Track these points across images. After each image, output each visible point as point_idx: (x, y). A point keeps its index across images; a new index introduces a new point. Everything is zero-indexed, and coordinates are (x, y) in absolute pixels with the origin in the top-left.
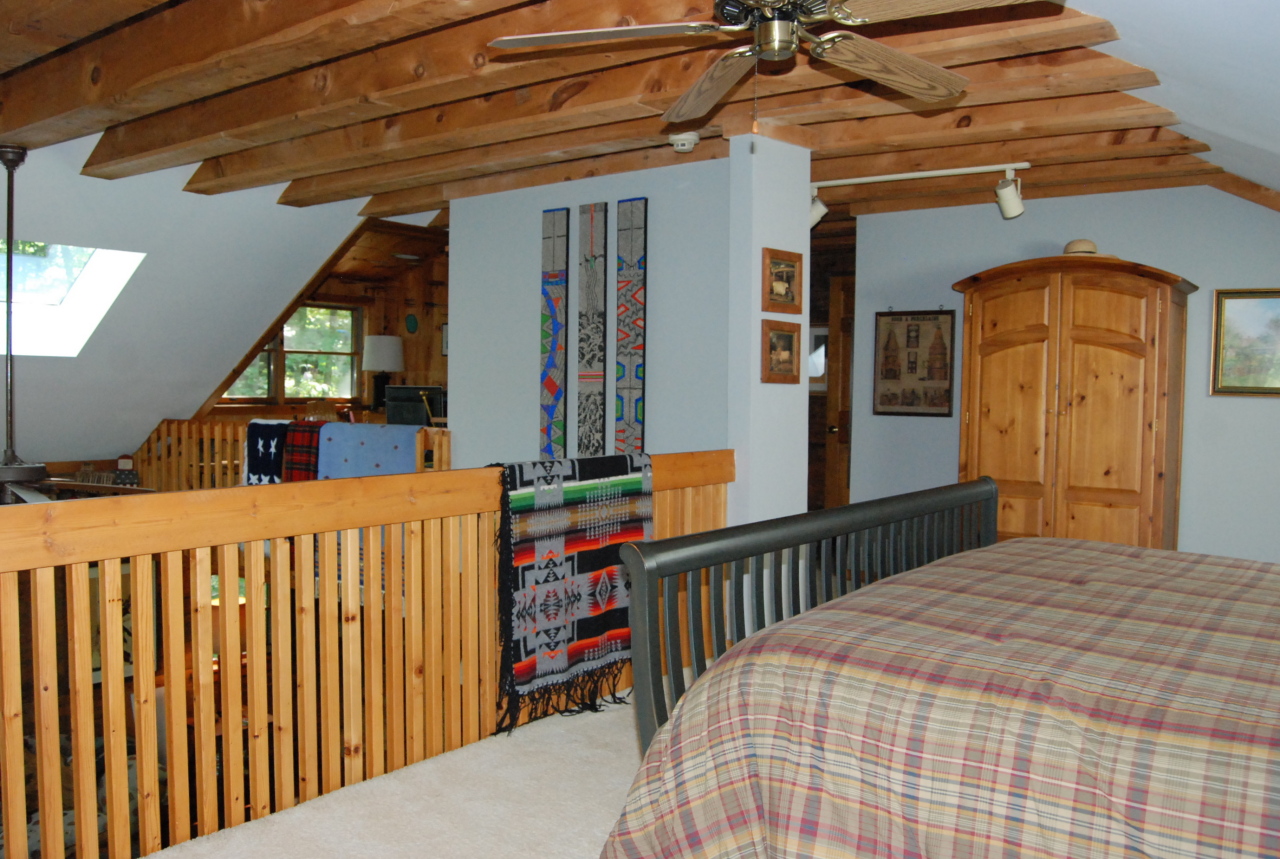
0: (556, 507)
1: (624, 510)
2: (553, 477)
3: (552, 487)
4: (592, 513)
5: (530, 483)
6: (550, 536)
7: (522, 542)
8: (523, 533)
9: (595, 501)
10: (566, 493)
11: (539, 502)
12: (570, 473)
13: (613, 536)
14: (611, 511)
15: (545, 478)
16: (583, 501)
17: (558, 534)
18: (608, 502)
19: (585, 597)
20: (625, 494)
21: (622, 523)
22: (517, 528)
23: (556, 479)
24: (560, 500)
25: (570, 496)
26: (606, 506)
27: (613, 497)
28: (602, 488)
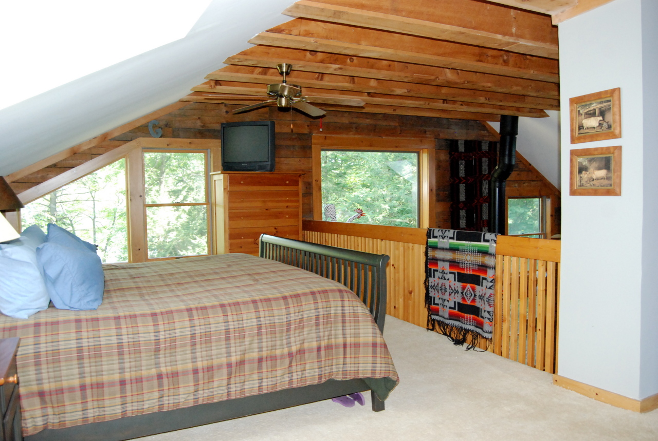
0: (446, 249)
1: (479, 259)
2: (445, 236)
3: (444, 240)
4: (462, 256)
5: (436, 237)
6: (443, 260)
7: (433, 259)
8: (433, 256)
9: (463, 251)
10: (450, 244)
11: (439, 246)
12: (452, 236)
13: (473, 270)
14: (472, 258)
15: (442, 236)
16: (458, 250)
17: (447, 261)
18: (470, 253)
19: (460, 293)
20: (479, 252)
21: (478, 265)
22: (431, 254)
23: (446, 237)
24: (448, 247)
25: (452, 246)
26: (470, 255)
27: (473, 252)
28: (467, 246)
